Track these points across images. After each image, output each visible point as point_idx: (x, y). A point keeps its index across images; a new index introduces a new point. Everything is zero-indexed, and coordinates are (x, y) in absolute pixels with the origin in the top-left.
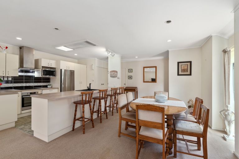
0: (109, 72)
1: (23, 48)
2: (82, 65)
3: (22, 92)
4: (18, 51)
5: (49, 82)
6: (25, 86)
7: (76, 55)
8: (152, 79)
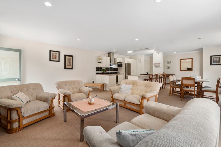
0: (154, 64)
7: (133, 54)
8: (188, 68)
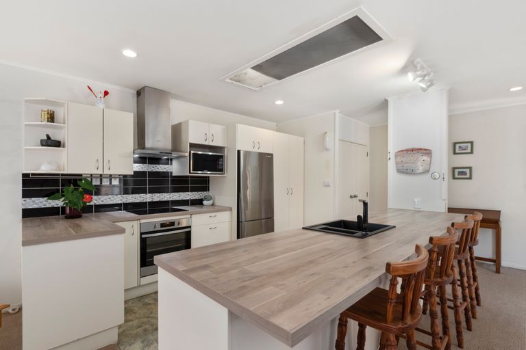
0: (392, 156)
1: (144, 91)
2: (291, 136)
3: (142, 221)
4: (132, 101)
5: (206, 189)
6: (150, 200)
7: (279, 102)
